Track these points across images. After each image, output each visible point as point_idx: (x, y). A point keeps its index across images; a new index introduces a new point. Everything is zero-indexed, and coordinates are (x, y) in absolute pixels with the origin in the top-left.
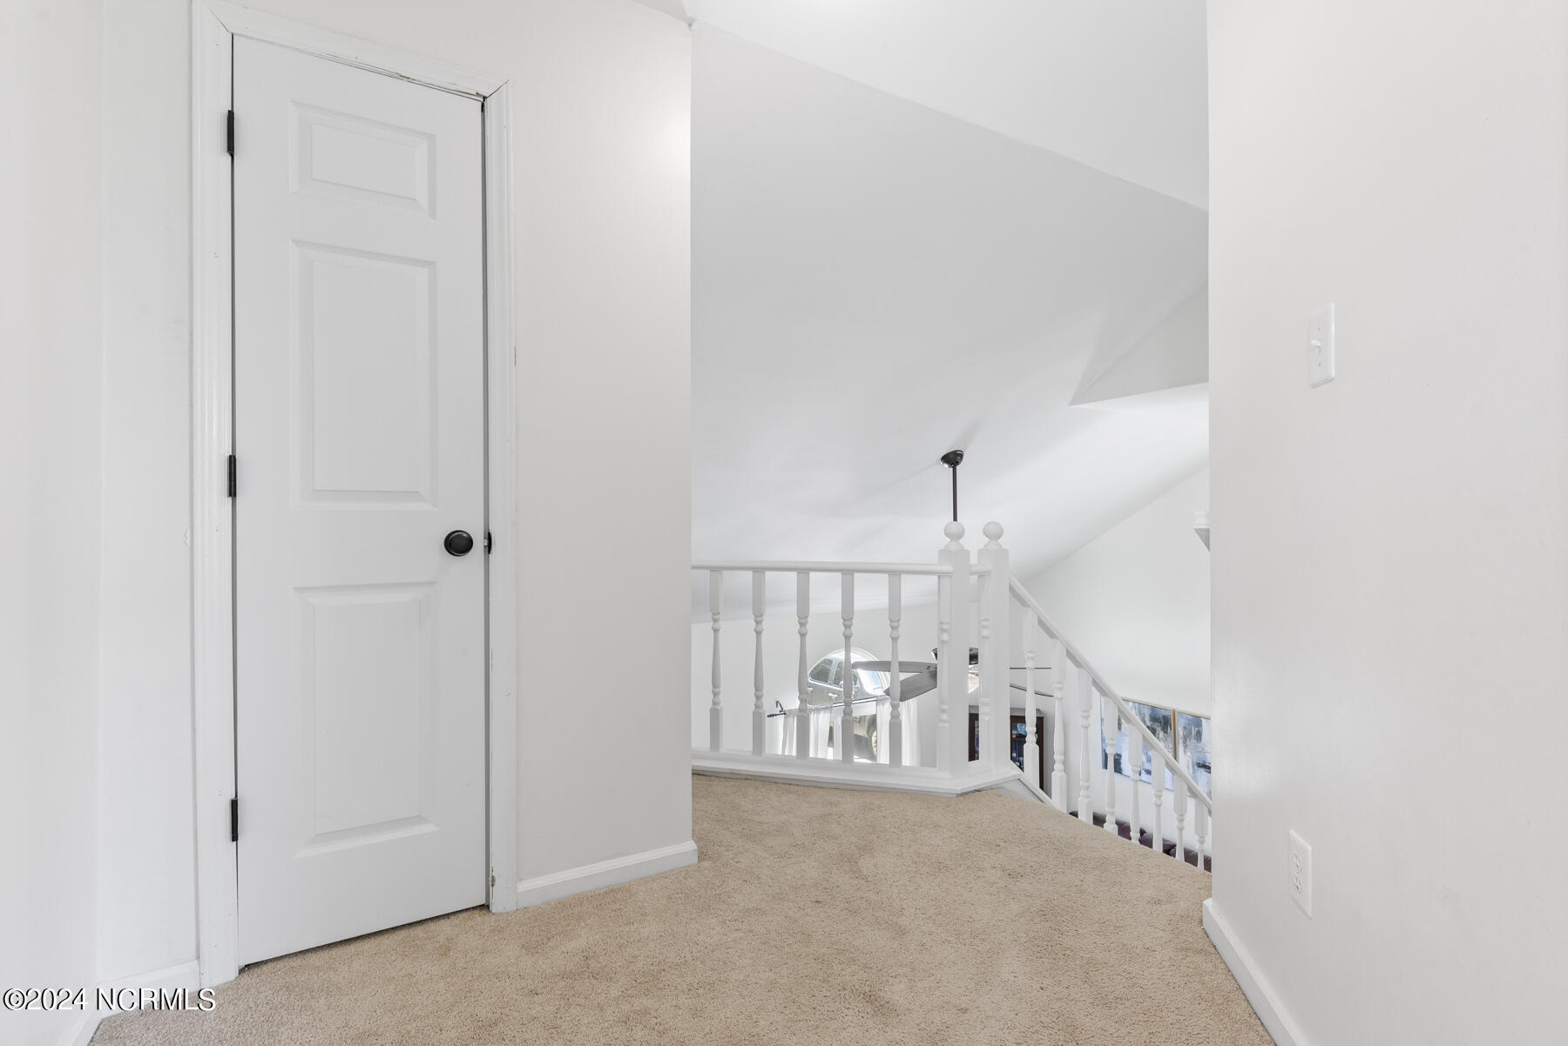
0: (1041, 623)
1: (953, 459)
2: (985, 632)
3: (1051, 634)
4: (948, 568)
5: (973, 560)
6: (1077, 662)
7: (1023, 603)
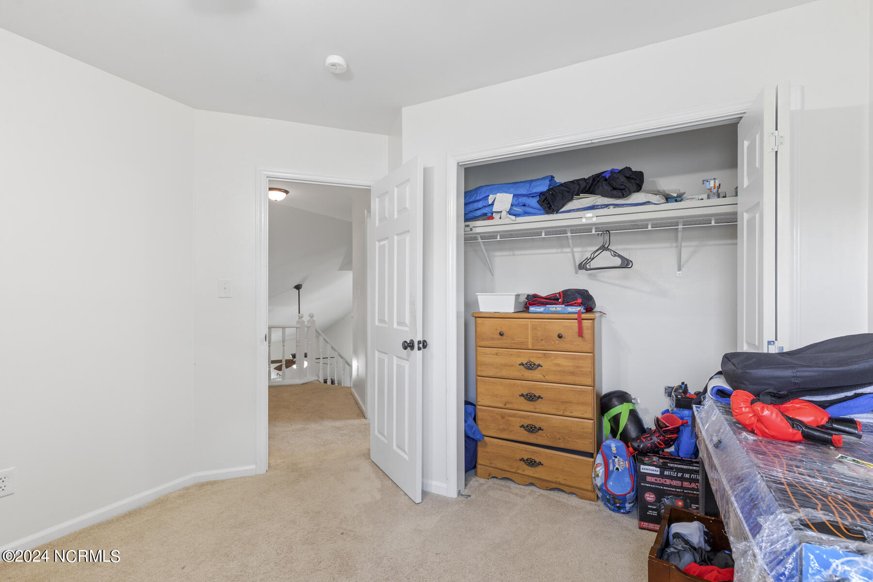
0: (332, 348)
1: (298, 287)
2: (309, 343)
3: (335, 350)
4: (298, 326)
5: (306, 323)
6: (342, 358)
7: (328, 343)
